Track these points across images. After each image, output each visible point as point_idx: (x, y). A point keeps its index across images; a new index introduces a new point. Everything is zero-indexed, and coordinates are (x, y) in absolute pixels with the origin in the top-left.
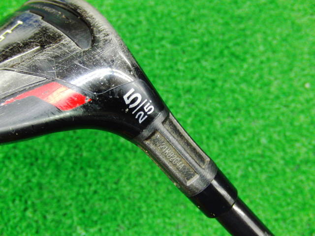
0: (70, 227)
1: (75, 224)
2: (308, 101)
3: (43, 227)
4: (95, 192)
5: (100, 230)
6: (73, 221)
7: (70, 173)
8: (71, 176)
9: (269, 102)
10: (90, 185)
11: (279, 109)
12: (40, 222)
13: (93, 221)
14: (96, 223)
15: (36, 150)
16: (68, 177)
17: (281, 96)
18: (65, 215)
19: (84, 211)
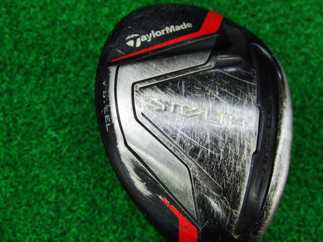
0: (41, 129)
1: (46, 127)
2: (274, 11)
3: (14, 130)
4: (65, 96)
5: (70, 131)
6: (44, 124)
7: (39, 79)
8: (41, 82)
9: (237, 11)
10: (60, 90)
11: (246, 18)
12: (11, 125)
13: (63, 123)
14: (66, 124)
15: (4, 57)
16: (38, 83)
17: (249, 6)
18: (35, 118)
19: (53, 114)
